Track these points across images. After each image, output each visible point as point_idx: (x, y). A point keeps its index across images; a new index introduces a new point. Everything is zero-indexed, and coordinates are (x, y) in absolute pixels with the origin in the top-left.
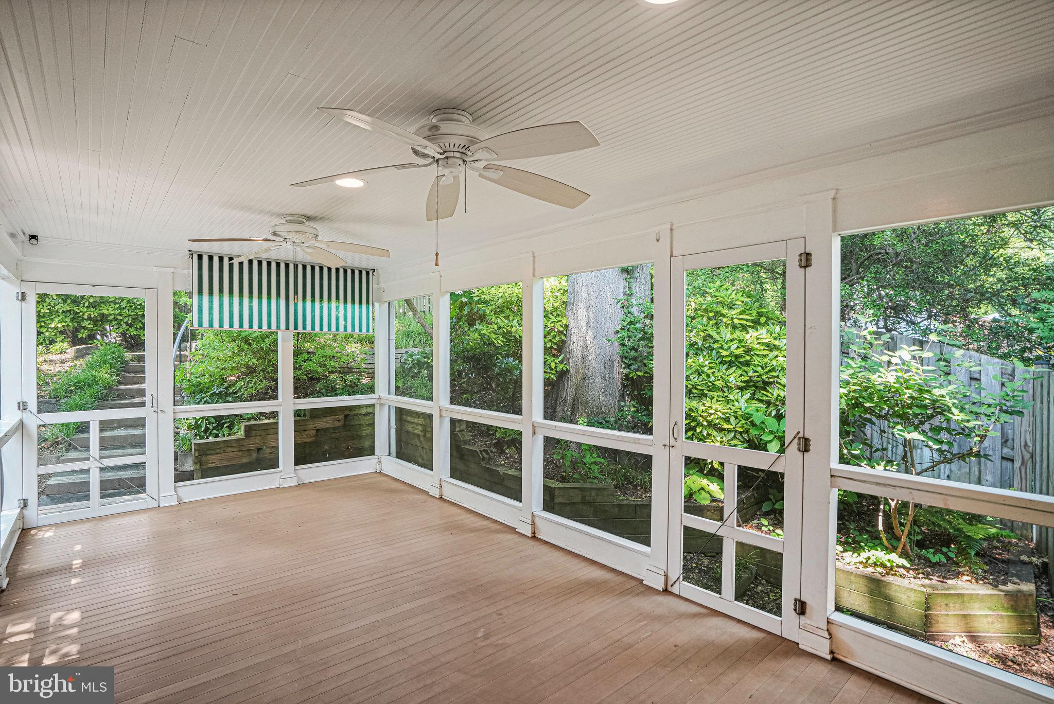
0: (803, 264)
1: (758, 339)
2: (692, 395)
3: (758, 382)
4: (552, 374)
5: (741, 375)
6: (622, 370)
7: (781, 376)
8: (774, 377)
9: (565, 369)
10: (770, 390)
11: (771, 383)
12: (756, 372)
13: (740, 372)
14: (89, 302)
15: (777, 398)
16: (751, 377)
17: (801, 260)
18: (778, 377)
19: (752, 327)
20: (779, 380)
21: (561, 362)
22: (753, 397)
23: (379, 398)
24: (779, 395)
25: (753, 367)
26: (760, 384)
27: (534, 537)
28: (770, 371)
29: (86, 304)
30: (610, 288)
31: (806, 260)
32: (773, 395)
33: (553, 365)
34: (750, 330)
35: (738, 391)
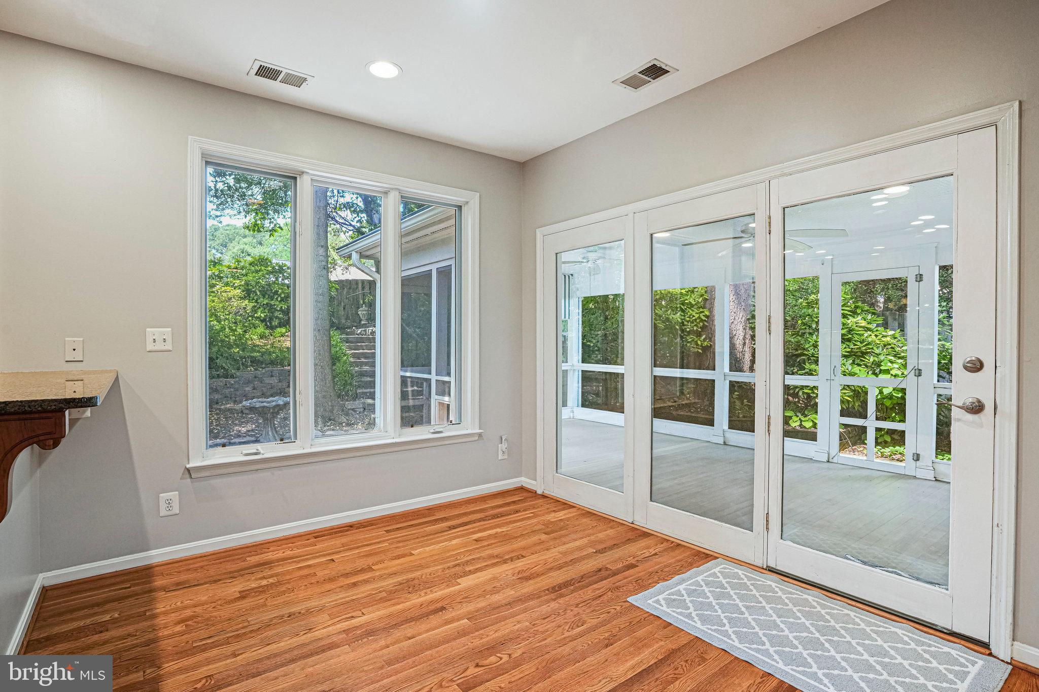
0: (918, 280)
1: (856, 323)
2: (810, 361)
3: (857, 352)
4: (699, 348)
5: (845, 348)
6: (752, 345)
7: (875, 348)
8: (869, 349)
9: (709, 345)
10: (867, 358)
11: (868, 353)
12: (855, 345)
13: (844, 346)
14: (281, 298)
15: (873, 363)
16: (852, 349)
17: (917, 278)
18: (872, 349)
19: (850, 315)
20: (873, 351)
21: (704, 340)
22: (853, 363)
23: (573, 366)
24: (874, 361)
25: (854, 342)
26: (859, 354)
27: (725, 444)
28: (866, 345)
29: (279, 299)
30: (744, 287)
31: (920, 278)
32: (869, 360)
33: (699, 343)
34: (850, 318)
35: (843, 358)
